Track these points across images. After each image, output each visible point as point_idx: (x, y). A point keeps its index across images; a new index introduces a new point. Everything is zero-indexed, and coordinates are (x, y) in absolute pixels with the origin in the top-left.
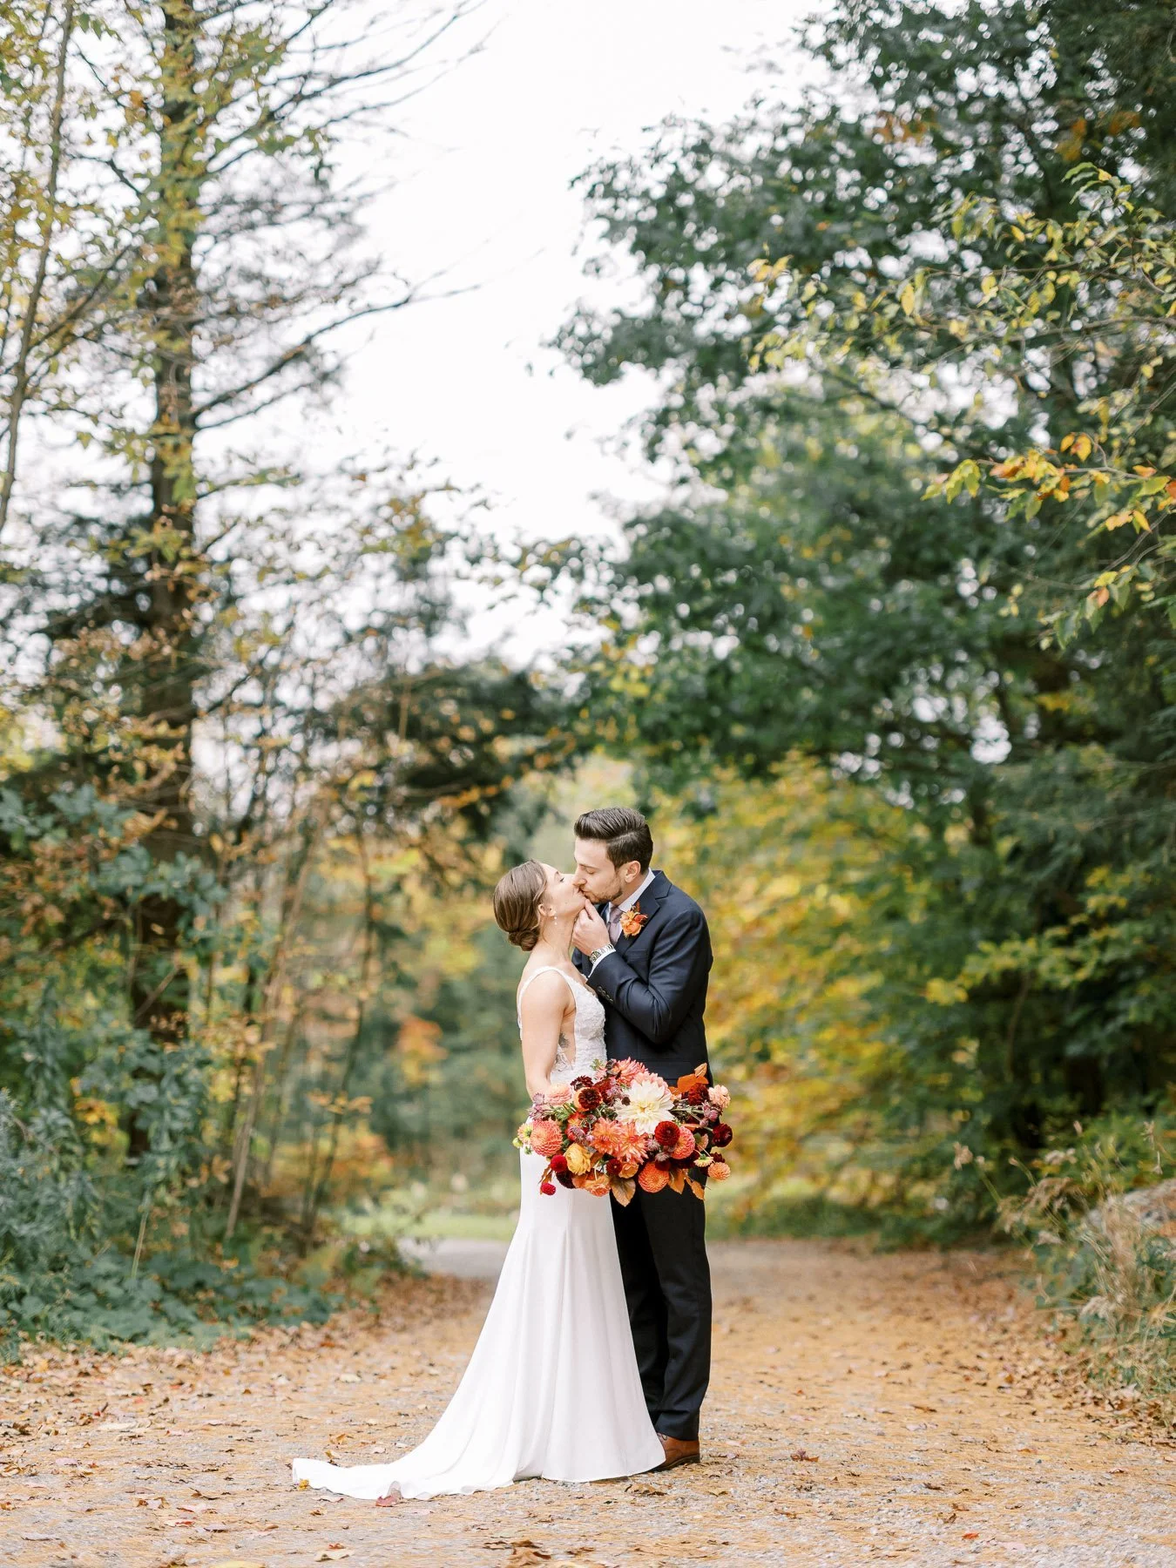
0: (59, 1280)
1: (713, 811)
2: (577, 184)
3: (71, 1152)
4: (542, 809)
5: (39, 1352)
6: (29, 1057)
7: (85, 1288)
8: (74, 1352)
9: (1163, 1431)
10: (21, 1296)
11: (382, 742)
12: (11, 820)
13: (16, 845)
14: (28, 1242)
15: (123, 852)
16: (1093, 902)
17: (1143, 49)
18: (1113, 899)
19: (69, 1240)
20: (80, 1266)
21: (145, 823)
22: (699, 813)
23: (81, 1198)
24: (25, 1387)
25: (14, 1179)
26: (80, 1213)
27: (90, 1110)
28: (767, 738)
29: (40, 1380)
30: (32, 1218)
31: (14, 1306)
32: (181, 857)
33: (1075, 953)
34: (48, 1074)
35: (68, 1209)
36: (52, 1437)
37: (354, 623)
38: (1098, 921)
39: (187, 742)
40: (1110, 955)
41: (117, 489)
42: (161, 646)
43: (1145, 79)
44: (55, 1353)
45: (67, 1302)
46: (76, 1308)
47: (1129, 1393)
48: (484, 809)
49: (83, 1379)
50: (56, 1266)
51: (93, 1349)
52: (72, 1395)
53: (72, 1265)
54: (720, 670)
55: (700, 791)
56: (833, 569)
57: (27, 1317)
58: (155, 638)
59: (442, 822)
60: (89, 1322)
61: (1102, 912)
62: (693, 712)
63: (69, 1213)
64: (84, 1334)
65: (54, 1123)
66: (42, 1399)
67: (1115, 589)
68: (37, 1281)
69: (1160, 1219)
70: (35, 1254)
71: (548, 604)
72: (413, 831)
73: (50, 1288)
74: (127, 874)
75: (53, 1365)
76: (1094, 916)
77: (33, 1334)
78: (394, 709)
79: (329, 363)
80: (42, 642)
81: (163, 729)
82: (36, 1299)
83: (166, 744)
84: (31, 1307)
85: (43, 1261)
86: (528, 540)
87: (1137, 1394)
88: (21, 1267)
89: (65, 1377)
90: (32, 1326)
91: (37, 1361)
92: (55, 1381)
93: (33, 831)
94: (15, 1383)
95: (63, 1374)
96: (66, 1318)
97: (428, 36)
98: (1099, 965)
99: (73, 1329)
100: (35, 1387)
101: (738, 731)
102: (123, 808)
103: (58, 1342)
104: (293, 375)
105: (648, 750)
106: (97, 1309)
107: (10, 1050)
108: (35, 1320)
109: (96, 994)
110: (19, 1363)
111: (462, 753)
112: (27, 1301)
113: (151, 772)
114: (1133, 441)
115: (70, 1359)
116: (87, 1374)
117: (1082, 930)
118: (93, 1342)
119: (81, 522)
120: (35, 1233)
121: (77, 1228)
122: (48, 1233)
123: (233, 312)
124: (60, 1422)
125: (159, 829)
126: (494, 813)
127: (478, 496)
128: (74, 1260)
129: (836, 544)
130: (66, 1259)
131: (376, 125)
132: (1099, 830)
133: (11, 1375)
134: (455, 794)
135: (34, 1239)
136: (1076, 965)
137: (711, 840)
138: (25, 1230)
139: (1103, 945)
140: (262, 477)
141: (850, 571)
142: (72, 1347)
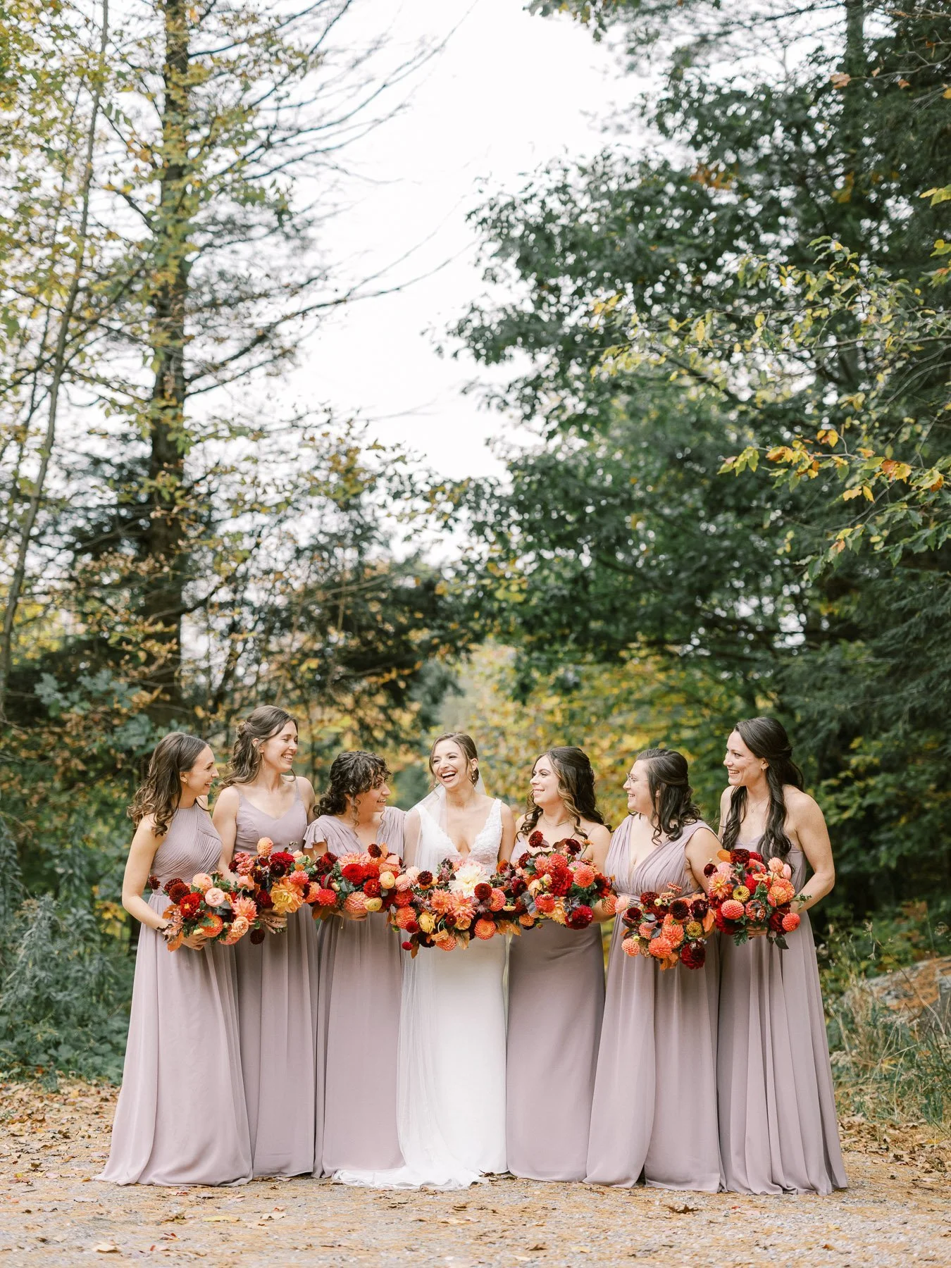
0: (85, 1034)
1: (577, 686)
2: (473, 216)
3: (93, 940)
4: (444, 683)
5: (71, 1084)
6: (60, 870)
7: (102, 1040)
8: (96, 1085)
9: (876, 1144)
10: (57, 1044)
11: (324, 633)
12: (49, 695)
13: (52, 714)
14: (63, 1005)
15: (130, 718)
16: (854, 761)
17: (892, 130)
18: (869, 758)
19: (92, 1004)
20: (100, 1024)
21: (146, 697)
22: (565, 688)
23: (101, 973)
24: (63, 1108)
25: (53, 959)
26: (100, 985)
27: (107, 909)
28: (618, 630)
29: (74, 1104)
30: (64, 988)
31: (52, 1051)
32: (174, 723)
33: (843, 799)
34: (77, 882)
35: (91, 981)
36: (86, 1139)
37: (304, 542)
38: (859, 775)
39: (177, 634)
40: (868, 801)
41: (125, 438)
42: (162, 567)
43: (892, 152)
44: (82, 1085)
45: (91, 1049)
46: (97, 1054)
47: (858, 1119)
48: (402, 685)
49: (104, 1104)
50: (82, 1022)
51: (110, 1083)
52: (97, 1113)
53: (94, 1023)
54: (581, 579)
55: (566, 672)
56: (670, 501)
57: (61, 1059)
58: (157, 560)
59: (371, 693)
60: (107, 1064)
61: (861, 769)
62: (559, 610)
63: (92, 985)
64: (104, 1073)
65: (81, 918)
66: (76, 1116)
67: (850, 541)
68: (69, 1035)
69: (897, 997)
70: (67, 1014)
71: (451, 529)
72: (348, 700)
73: (78, 1039)
74: (133, 736)
75: (83, 1094)
76: (855, 771)
77: (67, 1071)
78: (334, 610)
79: (287, 344)
80: (68, 556)
81: (159, 627)
82: (68, 1047)
83: (162, 638)
84: (65, 1052)
85: (73, 1019)
86: (437, 480)
87: (863, 1120)
88: (57, 1023)
89: (91, 1102)
90: (66, 1067)
91: (72, 1091)
92: (84, 1104)
93: (65, 704)
94: (56, 1106)
95: (90, 1100)
96: (90, 1061)
97: (363, 101)
98: (860, 808)
99: (95, 1069)
100: (70, 1108)
101: (595, 625)
102: (132, 685)
103: (84, 1078)
104: (261, 354)
105: (527, 638)
106: (112, 1055)
107: (47, 865)
108: (68, 1062)
109: (105, 822)
110: (58, 1092)
111: (385, 644)
112: (61, 1048)
113: (151, 658)
114: (877, 425)
115: (93, 1090)
116: (107, 1100)
117: (847, 782)
118: (110, 1078)
119: (97, 462)
120: (68, 999)
121: (98, 996)
122: (77, 998)
123: (214, 304)
124: (91, 1130)
125: (157, 700)
126: (408, 687)
127: (398, 453)
128: (96, 1019)
129: (673, 481)
130: (90, 1017)
131: (325, 164)
132: (854, 709)
133: (52, 1100)
134: (378, 675)
135: (67, 1003)
136: (844, 808)
137: (576, 706)
138: (60, 996)
139: (864, 793)
140: (236, 432)
141: (682, 504)
142: (94, 1082)
